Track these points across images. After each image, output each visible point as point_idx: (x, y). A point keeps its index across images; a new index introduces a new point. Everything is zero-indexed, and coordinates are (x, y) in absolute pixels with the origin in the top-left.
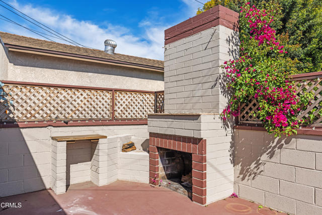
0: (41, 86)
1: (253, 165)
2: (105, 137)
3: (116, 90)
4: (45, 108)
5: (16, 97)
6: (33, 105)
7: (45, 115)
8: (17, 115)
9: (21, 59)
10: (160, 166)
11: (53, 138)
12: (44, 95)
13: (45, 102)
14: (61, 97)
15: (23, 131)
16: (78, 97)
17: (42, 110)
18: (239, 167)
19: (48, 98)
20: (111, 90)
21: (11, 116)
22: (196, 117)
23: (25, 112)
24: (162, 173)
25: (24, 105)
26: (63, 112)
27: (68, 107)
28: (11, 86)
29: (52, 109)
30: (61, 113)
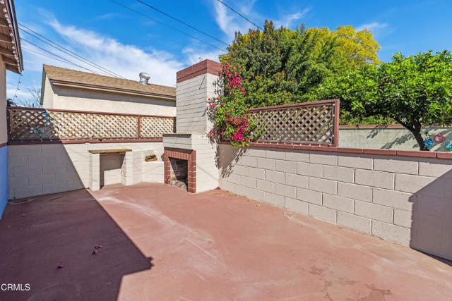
0: (80, 113)
1: (228, 168)
2: (131, 150)
3: (141, 116)
4: (83, 129)
5: (59, 121)
6: (73, 127)
7: (83, 135)
8: (60, 134)
9: (63, 91)
10: (172, 170)
11: (90, 151)
12: (83, 119)
13: (83, 124)
14: (96, 121)
15: (66, 146)
16: (110, 121)
17: (81, 130)
18: (221, 169)
19: (86, 122)
20: (137, 116)
21: (56, 135)
22: (189, 136)
23: (67, 132)
24: (173, 175)
25: (66, 127)
26: (98, 132)
27: (102, 128)
28: (55, 113)
29: (89, 130)
30: (96, 133)
